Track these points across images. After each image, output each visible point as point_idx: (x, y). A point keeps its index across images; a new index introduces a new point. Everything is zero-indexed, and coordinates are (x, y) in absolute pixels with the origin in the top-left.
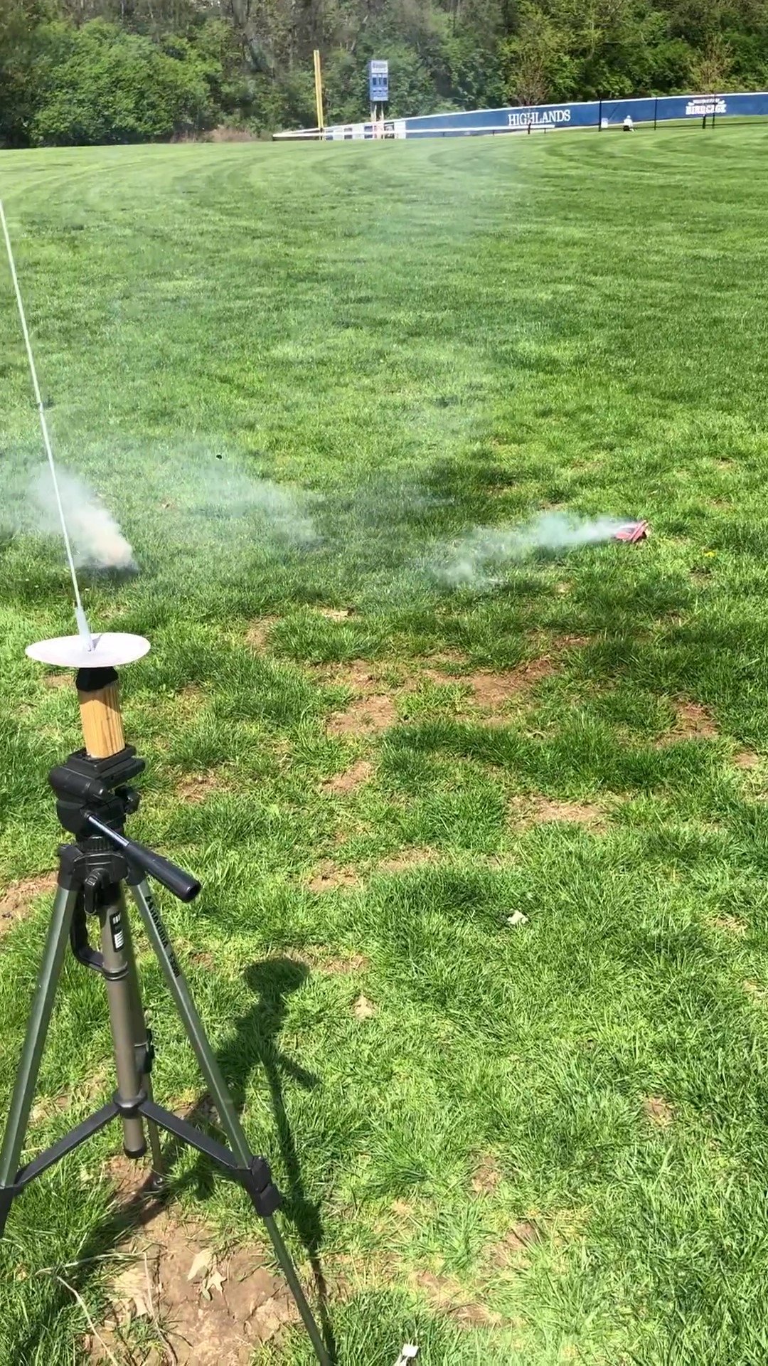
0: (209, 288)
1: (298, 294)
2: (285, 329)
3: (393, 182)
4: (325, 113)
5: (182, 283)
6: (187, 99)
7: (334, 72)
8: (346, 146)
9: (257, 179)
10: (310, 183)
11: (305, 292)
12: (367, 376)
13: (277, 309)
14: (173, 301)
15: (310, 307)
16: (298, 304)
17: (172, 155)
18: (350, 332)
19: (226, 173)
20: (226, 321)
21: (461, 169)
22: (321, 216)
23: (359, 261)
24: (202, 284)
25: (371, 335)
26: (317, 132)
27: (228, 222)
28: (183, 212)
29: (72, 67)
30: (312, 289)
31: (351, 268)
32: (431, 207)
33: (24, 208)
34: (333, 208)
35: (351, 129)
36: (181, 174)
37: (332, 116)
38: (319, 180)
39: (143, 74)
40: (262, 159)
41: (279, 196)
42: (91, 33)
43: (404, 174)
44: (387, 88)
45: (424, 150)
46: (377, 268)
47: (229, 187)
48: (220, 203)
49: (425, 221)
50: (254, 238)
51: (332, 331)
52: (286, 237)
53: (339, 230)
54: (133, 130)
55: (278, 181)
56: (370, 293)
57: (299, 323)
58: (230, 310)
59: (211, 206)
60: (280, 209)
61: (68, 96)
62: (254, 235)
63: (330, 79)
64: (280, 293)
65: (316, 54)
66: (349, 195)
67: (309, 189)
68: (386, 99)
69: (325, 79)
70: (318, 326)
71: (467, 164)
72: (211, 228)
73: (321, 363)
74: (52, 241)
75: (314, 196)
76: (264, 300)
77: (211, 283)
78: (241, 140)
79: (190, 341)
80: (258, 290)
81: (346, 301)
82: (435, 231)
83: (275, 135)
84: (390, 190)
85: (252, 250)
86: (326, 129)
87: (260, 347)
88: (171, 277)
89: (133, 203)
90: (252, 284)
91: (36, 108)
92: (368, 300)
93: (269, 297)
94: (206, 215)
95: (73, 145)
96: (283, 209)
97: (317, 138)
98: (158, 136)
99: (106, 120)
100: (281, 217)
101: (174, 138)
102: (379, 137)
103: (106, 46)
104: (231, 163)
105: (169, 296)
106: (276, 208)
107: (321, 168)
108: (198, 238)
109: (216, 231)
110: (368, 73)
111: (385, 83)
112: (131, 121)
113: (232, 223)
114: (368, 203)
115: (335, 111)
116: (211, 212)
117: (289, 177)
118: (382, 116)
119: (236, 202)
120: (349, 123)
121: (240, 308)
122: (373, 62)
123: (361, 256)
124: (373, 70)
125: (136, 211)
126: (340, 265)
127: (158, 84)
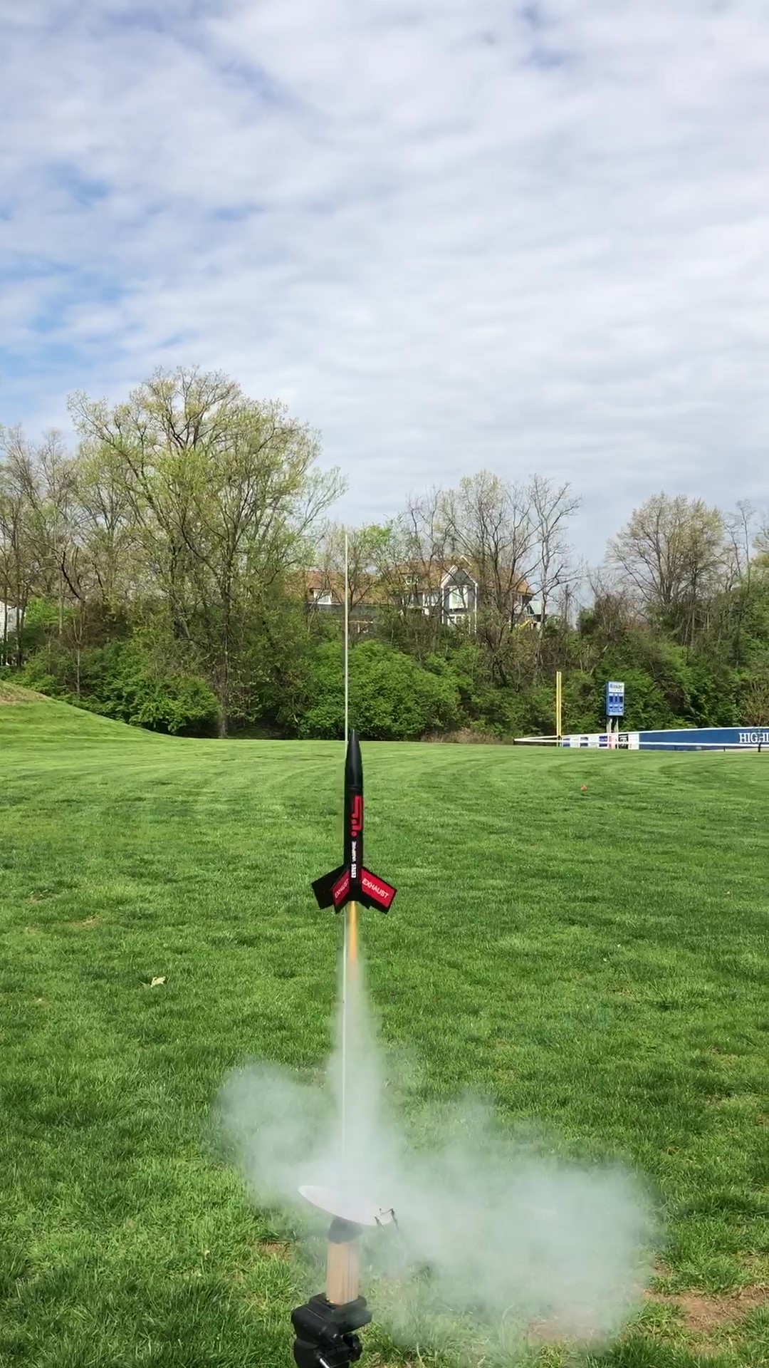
1: (528, 889)
2: (513, 922)
3: (624, 790)
4: (563, 723)
6: (439, 707)
7: (575, 688)
8: (583, 754)
9: (497, 781)
10: (546, 786)
11: (534, 887)
12: (590, 973)
13: (508, 901)
14: (411, 886)
15: (538, 903)
16: (527, 899)
17: (421, 753)
18: (575, 929)
19: (470, 772)
20: (459, 909)
21: (690, 782)
22: (554, 816)
23: (588, 862)
24: (439, 873)
25: (596, 934)
26: (556, 739)
27: (468, 817)
28: (427, 805)
30: (541, 885)
31: (580, 868)
32: (659, 816)
33: (288, 792)
34: (566, 810)
35: (587, 738)
36: (429, 770)
37: (570, 726)
38: (554, 783)
39: (404, 685)
40: (503, 762)
41: (516, 796)
43: (635, 783)
44: (622, 705)
45: (657, 762)
46: (605, 870)
47: (471, 785)
48: (461, 798)
49: (653, 829)
50: (491, 833)
51: (559, 926)
52: (520, 834)
53: (570, 831)
54: (389, 729)
55: (518, 782)
56: (597, 893)
57: (528, 917)
58: (463, 899)
59: (452, 800)
60: (516, 807)
61: (337, 699)
62: (491, 830)
63: (570, 696)
64: (510, 887)
65: (559, 676)
66: (582, 799)
67: (544, 791)
68: (621, 714)
69: (564, 696)
70: (545, 921)
71: (695, 777)
72: (452, 821)
73: (546, 956)
74: (310, 824)
75: (548, 798)
76: (496, 892)
77: (447, 873)
78: (483, 742)
79: (424, 925)
80: (491, 882)
81: (573, 900)
82: (663, 839)
83: (516, 740)
84: (622, 797)
85: (488, 844)
86: (564, 737)
87: (489, 936)
88: (413, 865)
89: (384, 794)
91: (308, 707)
92: (594, 900)
93: (501, 890)
94: (448, 809)
95: (335, 738)
96: (519, 808)
97: (554, 744)
98: (410, 734)
99: (367, 720)
100: (517, 815)
101: (423, 738)
102: (613, 748)
104: (473, 763)
106: (513, 807)
107: (556, 773)
108: (440, 830)
109: (456, 824)
110: (605, 692)
111: (621, 701)
112: (388, 722)
114: (599, 808)
115: (572, 722)
116: (452, 807)
117: (526, 779)
118: (617, 727)
119: (477, 799)
120: (585, 733)
121: (472, 898)
122: (610, 683)
123: (590, 857)
124: (611, 690)
125: (385, 801)
126: (569, 865)
127: (416, 692)
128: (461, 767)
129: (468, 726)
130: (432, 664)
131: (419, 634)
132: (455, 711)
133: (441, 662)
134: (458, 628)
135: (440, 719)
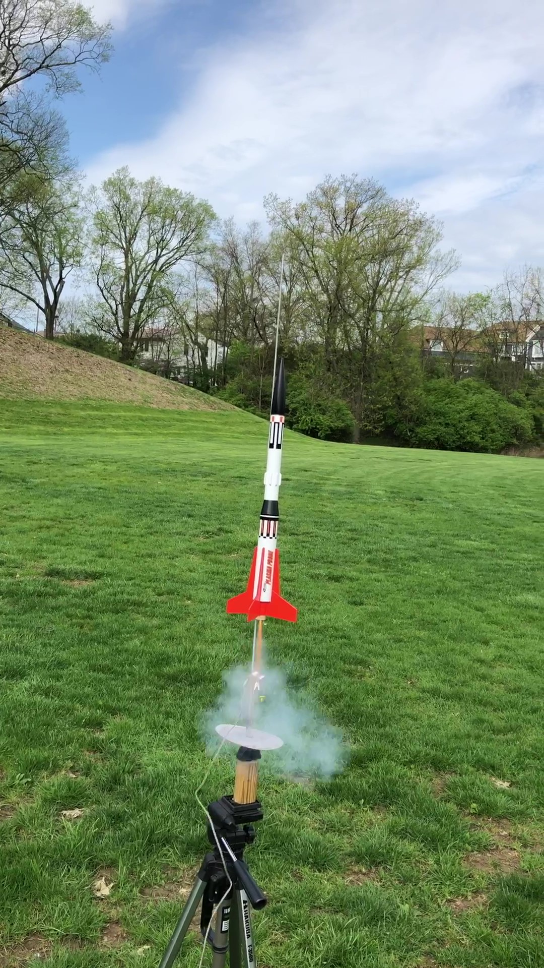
5: (473, 543)
6: (517, 430)
27: (520, 509)
29: (446, 404)
33: (391, 482)
39: (492, 412)
42: (464, 386)
47: (529, 487)
54: (477, 444)
61: (440, 421)
72: (507, 511)
88: (468, 539)
90: (522, 551)
91: (418, 425)
95: (437, 449)
98: (493, 449)
99: (461, 436)
101: (503, 452)
103: (470, 395)
105: (462, 550)
108: (496, 517)
109: (510, 514)
113: (523, 510)
121: (506, 565)
125: (461, 494)
127: (500, 418)
128: (526, 474)
129: (538, 445)
130: (514, 398)
131: (506, 375)
132: (529, 433)
133: (522, 396)
134: (537, 371)
135: (517, 440)
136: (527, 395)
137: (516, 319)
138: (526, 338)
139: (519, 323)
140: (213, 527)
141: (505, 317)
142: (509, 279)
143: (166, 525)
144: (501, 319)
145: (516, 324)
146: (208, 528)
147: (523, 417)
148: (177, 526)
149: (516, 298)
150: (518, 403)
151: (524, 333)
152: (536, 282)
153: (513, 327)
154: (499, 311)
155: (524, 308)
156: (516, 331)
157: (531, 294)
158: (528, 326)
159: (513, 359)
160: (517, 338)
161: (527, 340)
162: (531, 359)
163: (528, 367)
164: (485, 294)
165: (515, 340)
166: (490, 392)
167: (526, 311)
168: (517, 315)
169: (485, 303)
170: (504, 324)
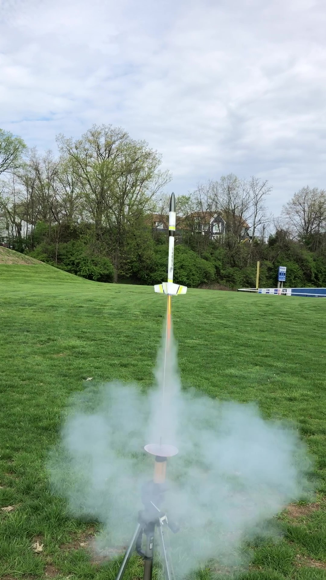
0: (206, 344)
1: (239, 350)
2: (232, 363)
3: (283, 312)
4: (259, 284)
5: (195, 341)
6: (206, 274)
8: (266, 297)
9: (229, 306)
11: (242, 350)
13: (230, 355)
15: (243, 356)
16: (238, 355)
17: (198, 293)
18: (258, 367)
19: (218, 302)
20: (210, 357)
21: (311, 310)
22: (252, 322)
24: (203, 343)
26: (255, 290)
28: (199, 315)
29: (167, 259)
30: (245, 350)
31: (262, 343)
32: (296, 324)
33: (142, 307)
34: (257, 320)
35: (269, 290)
36: (201, 300)
37: (262, 285)
38: (253, 308)
39: (193, 264)
40: (233, 298)
41: (237, 313)
42: (176, 249)
43: (287, 310)
44: (285, 277)
45: (298, 301)
46: (271, 344)
47: (218, 307)
48: (213, 313)
49: (294, 329)
50: (225, 327)
51: (250, 366)
52: (237, 328)
53: (258, 328)
54: (185, 282)
55: (238, 307)
56: (268, 354)
57: (238, 362)
58: (212, 353)
59: (210, 313)
62: (225, 326)
63: (262, 272)
64: (231, 349)
65: (258, 263)
66: (264, 315)
67: (249, 311)
68: (284, 280)
69: (260, 271)
70: (245, 364)
71: (314, 308)
73: (244, 378)
74: (150, 320)
75: (250, 314)
77: (206, 343)
78: (224, 290)
79: (196, 363)
80: (225, 347)
81: (258, 356)
82: (298, 333)
83: (239, 289)
84: (281, 315)
85: (222, 332)
86: (259, 289)
87: (222, 368)
88: (192, 338)
89: (181, 309)
90: (222, 345)
91: (151, 272)
92: (266, 356)
93: (228, 350)
94: (208, 317)
96: (238, 318)
97: (255, 292)
98: (194, 285)
100: (237, 321)
101: (200, 287)
102: (280, 294)
103: (180, 254)
104: (220, 298)
105: (190, 345)
106: (235, 317)
107: (255, 304)
108: (204, 325)
109: (211, 323)
110: (278, 271)
111: (285, 275)
112: (185, 279)
113: (217, 321)
114: (272, 320)
115: (263, 283)
116: (210, 316)
117: (241, 306)
118: (282, 286)
119: (220, 313)
120: (268, 288)
121: (216, 353)
122: (280, 267)
123: (266, 339)
124: (280, 270)
126: (257, 342)
127: (197, 268)
128: (214, 300)
129: (218, 283)
130: (204, 256)
131: (200, 243)
132: (213, 276)
133: (209, 255)
134: (216, 241)
135: (207, 279)
136: (211, 254)
137: (204, 211)
138: (210, 221)
139: (206, 213)
140: (44, 338)
141: (198, 210)
142: (200, 188)
143: (15, 338)
144: (196, 211)
145: (205, 214)
146: (41, 339)
147: (209, 267)
148: (21, 338)
149: (204, 199)
150: (206, 259)
151: (209, 219)
152: (215, 190)
153: (202, 215)
154: (195, 206)
155: (208, 205)
156: (204, 217)
157: (213, 197)
158: (211, 214)
159: (203, 233)
160: (205, 222)
161: (211, 223)
162: (212, 234)
163: (211, 238)
164: (187, 196)
165: (204, 223)
166: (192, 252)
167: (210, 206)
168: (205, 208)
169: (187, 201)
170: (198, 213)
